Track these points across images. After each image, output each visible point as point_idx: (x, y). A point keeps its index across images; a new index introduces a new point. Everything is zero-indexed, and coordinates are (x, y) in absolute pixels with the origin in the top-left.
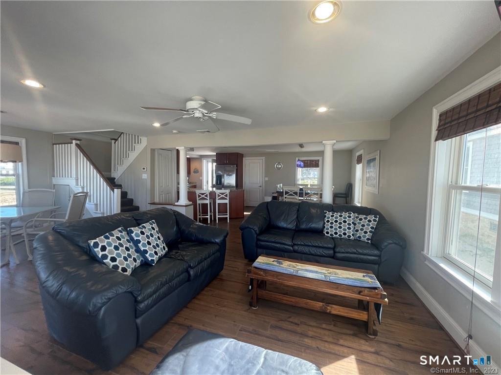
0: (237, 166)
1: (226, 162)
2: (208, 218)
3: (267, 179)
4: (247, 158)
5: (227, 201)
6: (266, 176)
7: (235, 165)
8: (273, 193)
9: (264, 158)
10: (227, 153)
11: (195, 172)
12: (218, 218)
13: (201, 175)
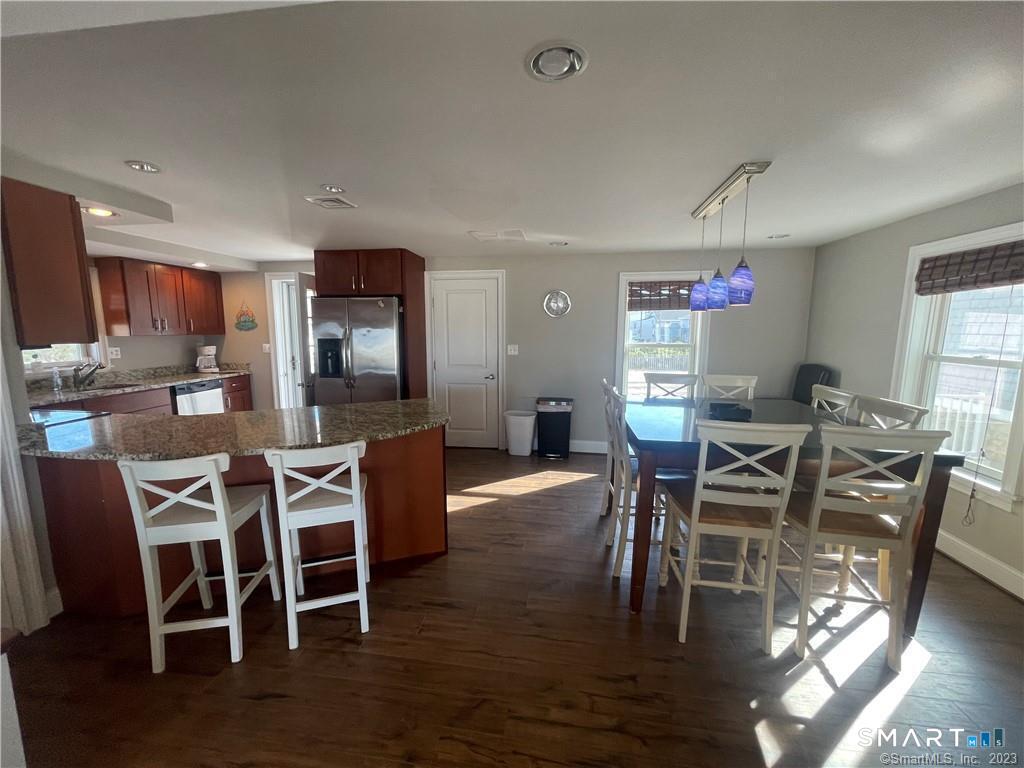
0: (402, 303)
1: (358, 285)
2: (226, 630)
3: (513, 350)
4: (438, 274)
5: (352, 511)
6: (510, 340)
7: (395, 300)
8: (539, 401)
9: (500, 274)
10: (357, 252)
11: (240, 326)
12: (301, 616)
13: (267, 336)
